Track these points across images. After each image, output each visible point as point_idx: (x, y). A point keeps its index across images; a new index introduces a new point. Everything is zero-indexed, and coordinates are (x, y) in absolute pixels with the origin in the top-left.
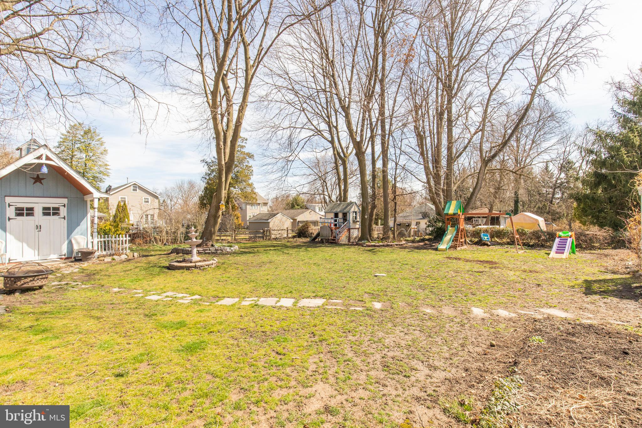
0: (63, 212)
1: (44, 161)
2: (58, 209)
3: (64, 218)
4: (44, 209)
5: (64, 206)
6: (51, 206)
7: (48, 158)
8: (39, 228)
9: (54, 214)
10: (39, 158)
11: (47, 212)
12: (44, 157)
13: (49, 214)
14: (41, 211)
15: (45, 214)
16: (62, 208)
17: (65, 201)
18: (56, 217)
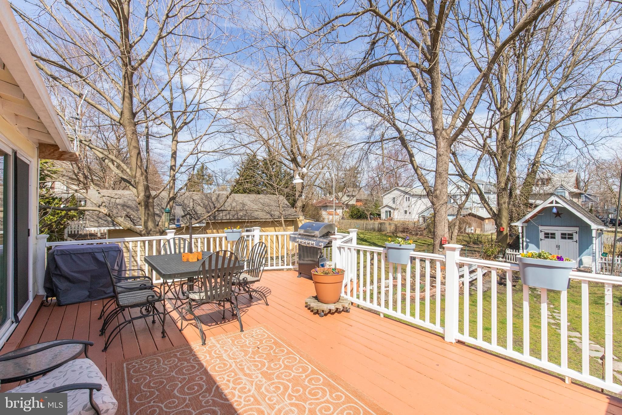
0: (576, 237)
1: (554, 205)
2: (572, 235)
3: (576, 241)
4: (562, 234)
5: (576, 233)
6: (567, 232)
7: (557, 202)
8: (558, 247)
9: (569, 238)
10: (552, 203)
11: (564, 236)
12: (554, 202)
13: (565, 238)
14: (560, 236)
15: (562, 238)
16: (574, 234)
17: (577, 229)
18: (570, 241)
